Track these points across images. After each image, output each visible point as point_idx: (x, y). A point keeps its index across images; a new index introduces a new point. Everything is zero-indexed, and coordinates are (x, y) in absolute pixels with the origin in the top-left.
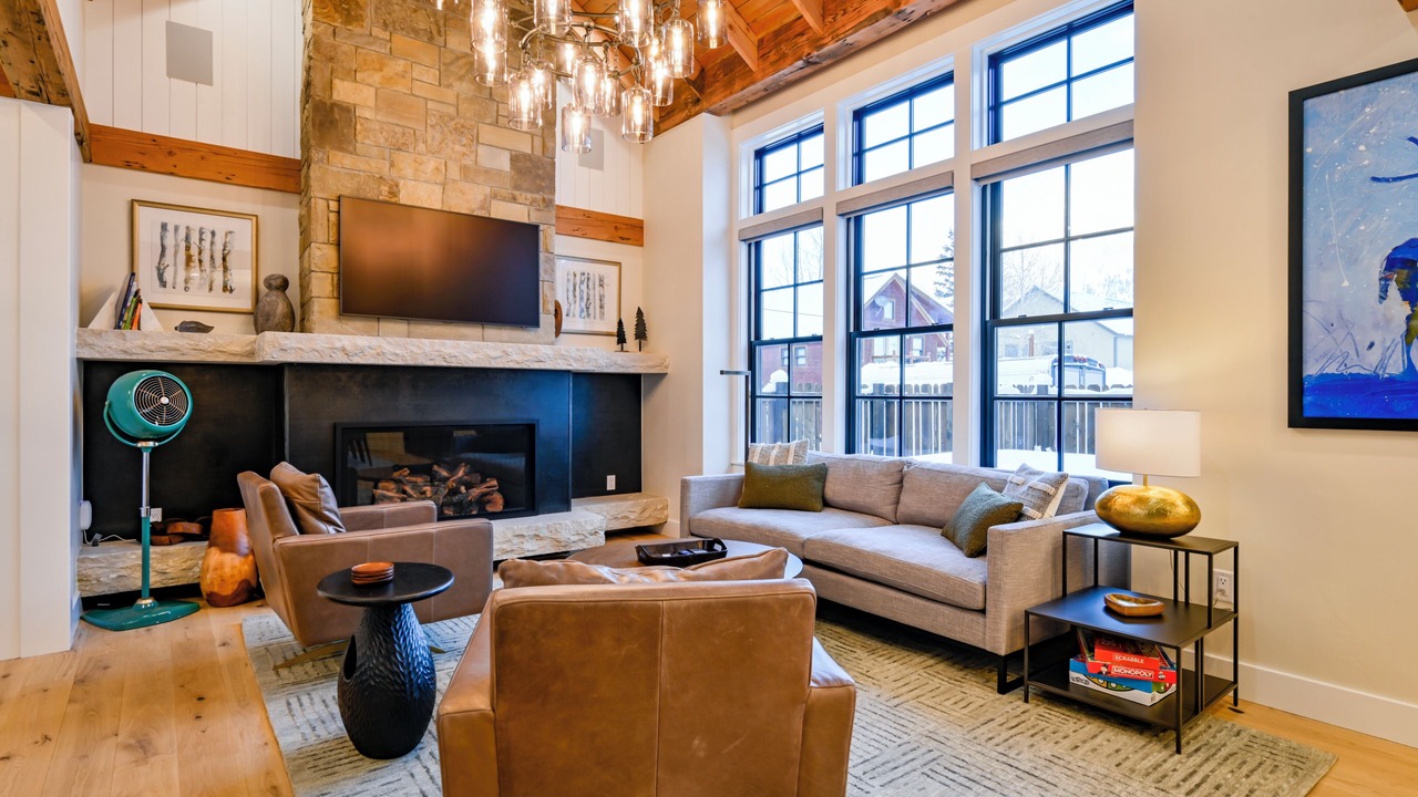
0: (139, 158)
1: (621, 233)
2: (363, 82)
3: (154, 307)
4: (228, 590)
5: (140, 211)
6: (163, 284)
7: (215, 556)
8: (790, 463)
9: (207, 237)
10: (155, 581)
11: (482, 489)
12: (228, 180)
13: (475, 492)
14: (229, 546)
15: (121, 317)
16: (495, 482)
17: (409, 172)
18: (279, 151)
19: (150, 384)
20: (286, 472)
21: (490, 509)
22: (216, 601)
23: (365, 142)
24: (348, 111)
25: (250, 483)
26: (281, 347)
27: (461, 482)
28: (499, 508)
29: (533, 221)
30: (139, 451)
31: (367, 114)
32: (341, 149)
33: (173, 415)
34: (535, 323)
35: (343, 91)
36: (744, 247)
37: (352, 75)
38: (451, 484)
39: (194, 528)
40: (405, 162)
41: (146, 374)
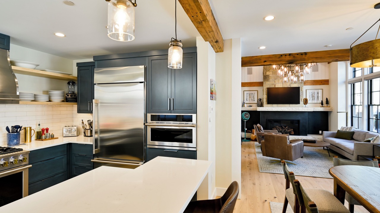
0: (245, 86)
1: (323, 83)
2: (270, 71)
3: (246, 103)
4: (254, 139)
5: (245, 92)
6: (247, 100)
7: (252, 135)
8: (348, 131)
9: (252, 94)
10: (246, 137)
11: (290, 130)
12: (254, 86)
13: (289, 131)
14: (254, 134)
15: (243, 106)
16: (292, 129)
17: (277, 82)
18: (260, 81)
19: (245, 114)
20: (258, 125)
21: (291, 134)
22: (252, 140)
23: (271, 80)
24: (268, 76)
25: (255, 126)
26: (260, 109)
27: (287, 129)
28: (293, 134)
29: (299, 86)
30: (245, 121)
31: (271, 75)
32: (267, 81)
33: (248, 118)
34: (299, 103)
35: (268, 73)
36: (350, 85)
37: (269, 71)
38: (285, 129)
39: (250, 131)
40: (277, 81)
41: (245, 112)
